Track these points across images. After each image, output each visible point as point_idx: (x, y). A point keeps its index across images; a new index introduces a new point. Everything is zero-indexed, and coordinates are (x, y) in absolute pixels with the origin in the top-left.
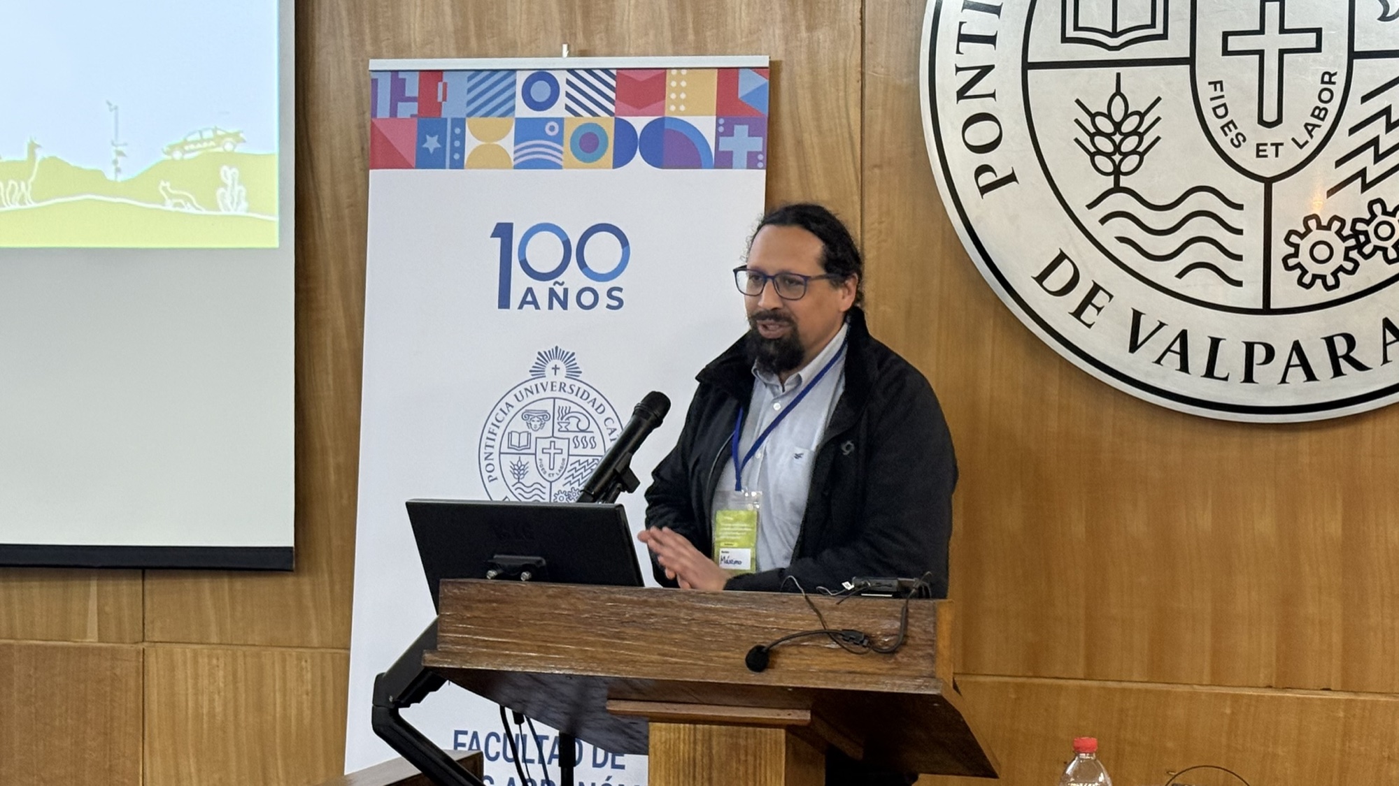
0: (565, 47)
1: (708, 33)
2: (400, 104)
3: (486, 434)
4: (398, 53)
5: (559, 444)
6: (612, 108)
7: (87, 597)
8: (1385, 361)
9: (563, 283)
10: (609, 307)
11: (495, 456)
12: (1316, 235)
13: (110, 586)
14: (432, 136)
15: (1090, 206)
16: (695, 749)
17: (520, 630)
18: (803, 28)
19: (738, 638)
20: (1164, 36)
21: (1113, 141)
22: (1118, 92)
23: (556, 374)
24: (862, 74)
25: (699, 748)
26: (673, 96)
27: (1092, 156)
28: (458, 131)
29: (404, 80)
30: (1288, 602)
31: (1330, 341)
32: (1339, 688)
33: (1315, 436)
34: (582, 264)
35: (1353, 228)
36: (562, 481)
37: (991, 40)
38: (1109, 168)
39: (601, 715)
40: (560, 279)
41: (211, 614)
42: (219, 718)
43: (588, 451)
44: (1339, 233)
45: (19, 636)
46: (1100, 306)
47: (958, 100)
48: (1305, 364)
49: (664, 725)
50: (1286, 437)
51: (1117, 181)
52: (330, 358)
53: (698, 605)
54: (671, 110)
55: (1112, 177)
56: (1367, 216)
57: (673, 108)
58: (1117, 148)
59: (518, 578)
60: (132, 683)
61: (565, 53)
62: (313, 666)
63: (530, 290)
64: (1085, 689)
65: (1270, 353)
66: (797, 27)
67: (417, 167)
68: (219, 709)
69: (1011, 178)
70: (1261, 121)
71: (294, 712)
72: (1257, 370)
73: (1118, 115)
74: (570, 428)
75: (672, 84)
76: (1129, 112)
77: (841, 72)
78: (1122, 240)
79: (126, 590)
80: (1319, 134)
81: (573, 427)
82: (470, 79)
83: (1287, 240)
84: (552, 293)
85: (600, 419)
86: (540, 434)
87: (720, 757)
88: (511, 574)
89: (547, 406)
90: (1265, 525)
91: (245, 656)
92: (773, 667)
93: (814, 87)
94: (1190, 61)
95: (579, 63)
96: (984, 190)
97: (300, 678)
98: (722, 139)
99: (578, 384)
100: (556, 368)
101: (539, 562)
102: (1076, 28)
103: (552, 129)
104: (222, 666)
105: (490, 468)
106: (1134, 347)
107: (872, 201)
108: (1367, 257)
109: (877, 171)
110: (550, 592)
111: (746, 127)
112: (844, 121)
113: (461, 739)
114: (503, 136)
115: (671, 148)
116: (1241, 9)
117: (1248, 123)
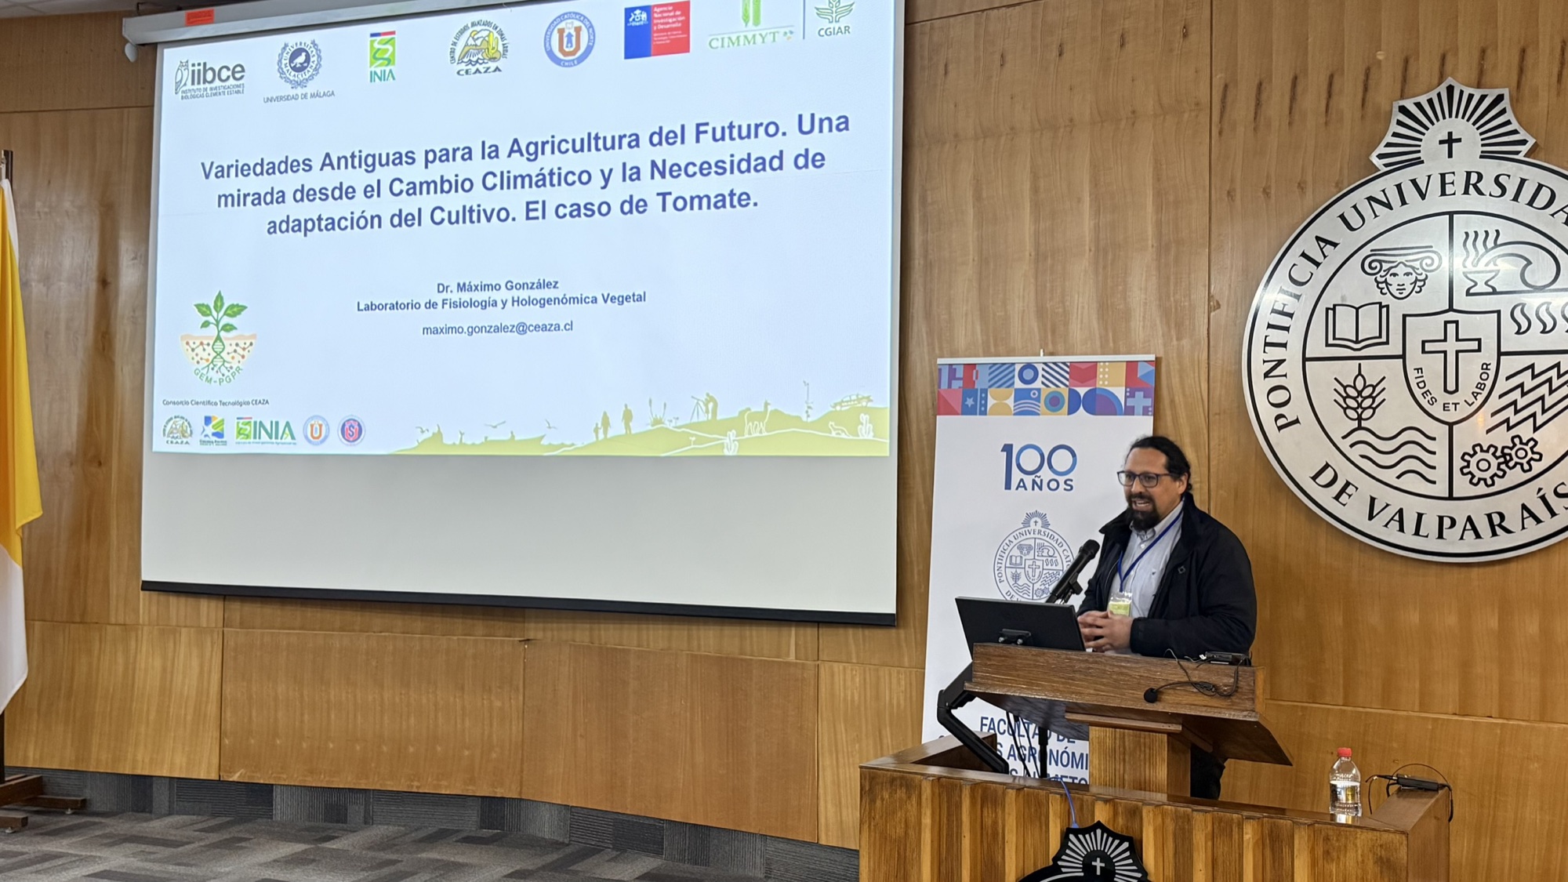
0: (1042, 351)
1: (1121, 343)
2: (953, 382)
3: (998, 557)
4: (952, 355)
5: (1039, 563)
6: (1067, 383)
7: (790, 636)
8: (1523, 528)
9: (1039, 477)
10: (1065, 489)
11: (1003, 568)
12: (1480, 456)
13: (802, 631)
14: (970, 398)
15: (1344, 437)
16: (1115, 742)
17: (1017, 673)
18: (1174, 339)
19: (1139, 683)
20: (1387, 343)
21: (1357, 402)
22: (1360, 374)
23: (1036, 525)
24: (1209, 364)
25: (1118, 742)
26: (1101, 376)
27: (1345, 410)
28: (983, 395)
29: (955, 369)
30: (1466, 666)
31: (1489, 516)
32: (1497, 716)
33: (1481, 570)
34: (1050, 466)
35: (1502, 451)
36: (1040, 583)
37: (1284, 345)
38: (1356, 416)
39: (1062, 720)
40: (1038, 474)
41: (853, 648)
42: (856, 703)
43: (1054, 567)
44: (1494, 454)
45: (756, 655)
46: (1350, 493)
47: (1265, 378)
48: (1474, 529)
49: (1097, 728)
50: (1464, 570)
51: (1360, 424)
52: (915, 514)
53: (1116, 663)
54: (1100, 384)
55: (1357, 422)
56: (1511, 445)
57: (1101, 383)
58: (1360, 405)
59: (1016, 643)
60: (812, 682)
61: (1042, 353)
62: (905, 678)
63: (1022, 480)
64: (1344, 711)
65: (1453, 522)
66: (1172, 339)
67: (963, 414)
68: (856, 698)
69: (1297, 421)
70: (1446, 390)
71: (895, 702)
72: (1445, 532)
73: (1360, 384)
74: (1044, 554)
75: (1100, 370)
76: (1367, 384)
77: (1196, 363)
78: (1363, 457)
79: (810, 633)
80: (1481, 398)
81: (1045, 554)
82: (990, 368)
83: (1463, 458)
84: (1034, 482)
85: (1061, 550)
86: (1027, 557)
87: (1130, 748)
88: (1011, 641)
89: (1031, 542)
90: (1452, 620)
91: (870, 669)
92: (1160, 701)
93: (1181, 371)
94: (1403, 357)
95: (1049, 359)
96: (1280, 428)
97: (899, 683)
98: (1128, 399)
99: (1048, 531)
100: (1036, 522)
101: (1028, 634)
102: (1334, 338)
103: (1034, 394)
104: (858, 675)
105: (1000, 575)
106: (1371, 517)
107: (1214, 434)
108: (1510, 468)
109: (1217, 417)
110: (1033, 653)
111: (1142, 393)
112: (1198, 389)
113: (985, 722)
114: (1008, 398)
115: (1100, 404)
116: (1433, 328)
117: (1437, 390)
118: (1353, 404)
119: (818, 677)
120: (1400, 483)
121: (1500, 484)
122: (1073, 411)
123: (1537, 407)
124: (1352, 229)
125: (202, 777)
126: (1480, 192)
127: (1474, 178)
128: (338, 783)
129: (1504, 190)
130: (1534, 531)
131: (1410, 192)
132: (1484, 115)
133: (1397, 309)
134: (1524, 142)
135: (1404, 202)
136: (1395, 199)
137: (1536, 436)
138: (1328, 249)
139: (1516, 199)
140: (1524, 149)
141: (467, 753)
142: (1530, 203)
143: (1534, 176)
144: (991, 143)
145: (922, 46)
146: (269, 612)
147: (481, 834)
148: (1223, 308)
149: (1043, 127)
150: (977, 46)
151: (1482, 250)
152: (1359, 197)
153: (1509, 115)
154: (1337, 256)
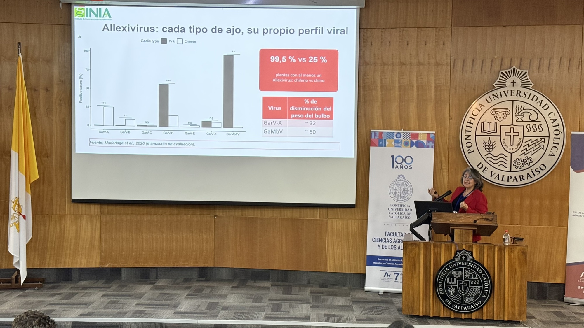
0: (402, 129)
1: (424, 128)
3: (390, 187)
4: (375, 129)
5: (402, 189)
6: (410, 138)
7: (317, 211)
8: (528, 179)
10: (410, 168)
11: (392, 191)
12: (518, 161)
13: (322, 210)
14: (381, 142)
15: (485, 156)
16: (460, 233)
19: (472, 219)
20: (496, 132)
22: (489, 140)
27: (485, 149)
28: (385, 141)
29: (376, 133)
30: (512, 212)
31: (520, 176)
33: (516, 189)
34: (405, 162)
36: (402, 194)
37: (471, 131)
38: (488, 150)
40: (402, 164)
41: (339, 214)
43: (407, 190)
45: (305, 217)
46: (486, 170)
47: (465, 140)
48: (516, 179)
49: (457, 230)
50: (512, 189)
51: (489, 152)
56: (525, 159)
57: (420, 139)
58: (489, 148)
60: (325, 225)
62: (357, 222)
63: (397, 166)
65: (511, 177)
66: (439, 127)
67: (379, 146)
68: (340, 229)
69: (473, 151)
70: (510, 145)
72: (509, 180)
73: (489, 143)
75: (419, 135)
77: (445, 134)
78: (490, 161)
79: (324, 210)
81: (404, 186)
82: (386, 133)
83: (514, 162)
84: (401, 166)
85: (408, 185)
86: (399, 187)
87: (464, 233)
88: (433, 211)
89: (400, 183)
90: (509, 201)
91: (345, 221)
92: (476, 222)
93: (441, 138)
94: (500, 136)
95: (405, 132)
96: (469, 153)
97: (355, 224)
98: (427, 144)
99: (405, 180)
100: (401, 177)
101: (437, 209)
102: (483, 130)
103: (400, 141)
104: (341, 223)
106: (491, 176)
107: (450, 154)
108: (525, 164)
109: (451, 149)
111: (431, 142)
112: (446, 141)
113: (386, 233)
114: (393, 142)
115: (419, 145)
116: (508, 129)
117: (508, 145)
118: (488, 147)
119: (327, 223)
120: (499, 168)
121: (523, 168)
122: (411, 146)
123: (532, 150)
124: (488, 102)
125: (93, 267)
126: (520, 96)
127: (519, 92)
128: (147, 266)
129: (526, 96)
130: (530, 180)
131: (503, 94)
132: (522, 76)
133: (499, 124)
134: (531, 84)
135: (501, 97)
138: (482, 107)
139: (529, 98)
140: (531, 86)
141: (194, 254)
142: (532, 100)
143: (534, 93)
144: (386, 67)
145: (364, 36)
146: (118, 208)
147: (201, 278)
148: (453, 119)
149: (402, 64)
150: (382, 39)
151: (520, 110)
152: (490, 94)
153: (528, 77)
154: (484, 109)
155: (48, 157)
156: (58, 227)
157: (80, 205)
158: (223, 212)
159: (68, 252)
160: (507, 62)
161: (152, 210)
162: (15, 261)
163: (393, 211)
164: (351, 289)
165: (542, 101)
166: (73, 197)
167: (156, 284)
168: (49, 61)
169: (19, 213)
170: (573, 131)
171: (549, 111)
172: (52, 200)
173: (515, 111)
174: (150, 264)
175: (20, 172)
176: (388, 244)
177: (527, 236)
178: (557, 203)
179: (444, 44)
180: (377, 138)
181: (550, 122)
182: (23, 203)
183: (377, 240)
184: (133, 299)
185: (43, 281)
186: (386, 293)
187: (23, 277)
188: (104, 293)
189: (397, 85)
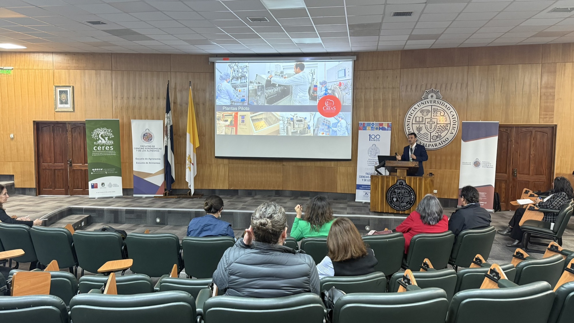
1: (386, 120)
6: (379, 126)
7: (332, 163)
11: (369, 152)
12: (434, 137)
13: (335, 162)
14: (364, 128)
15: (417, 134)
18: (394, 120)
20: (423, 122)
23: (374, 146)
24: (399, 124)
26: (384, 125)
28: (366, 127)
29: (362, 123)
30: (431, 163)
31: (435, 144)
33: (433, 151)
34: (376, 137)
37: (410, 122)
41: (344, 164)
44: (436, 136)
45: (326, 166)
47: (407, 126)
48: (433, 146)
49: (398, 170)
50: (431, 151)
51: (419, 132)
56: (438, 135)
62: (352, 168)
63: (372, 140)
65: (430, 145)
68: (344, 172)
69: (411, 132)
71: (350, 172)
73: (419, 127)
77: (397, 124)
78: (419, 137)
79: (336, 162)
80: (434, 129)
81: (375, 150)
82: (367, 123)
83: (432, 137)
84: (374, 140)
85: (378, 149)
86: (373, 150)
87: (402, 172)
89: (373, 148)
91: (346, 167)
93: (395, 125)
94: (425, 124)
95: (376, 122)
96: (409, 133)
98: (388, 128)
99: (376, 147)
103: (374, 127)
104: (344, 168)
107: (399, 133)
108: (438, 138)
114: (370, 128)
115: (383, 129)
116: (429, 120)
117: (429, 128)
118: (418, 130)
119: (337, 169)
120: (424, 140)
121: (436, 140)
122: (379, 130)
123: (441, 131)
124: (419, 107)
125: (226, 189)
126: (435, 103)
127: (435, 101)
128: (251, 189)
129: (438, 103)
130: (440, 146)
131: (426, 102)
132: (436, 93)
133: (424, 118)
134: (441, 97)
135: (426, 104)
136: (425, 103)
137: (441, 134)
138: (416, 109)
139: (440, 104)
140: (441, 98)
141: (273, 183)
142: (442, 105)
143: (442, 102)
144: (367, 90)
145: (356, 74)
146: (237, 161)
147: (276, 195)
148: (401, 116)
149: (375, 88)
150: (365, 76)
151: (435, 110)
152: (420, 103)
153: (439, 93)
154: (417, 110)
155: (204, 136)
156: (209, 170)
157: (219, 159)
158: (287, 163)
159: (214, 181)
160: (429, 86)
161: (253, 162)
162: (189, 185)
163: (370, 162)
164: (349, 201)
165: (447, 105)
166: (215, 156)
167: (255, 197)
168: (204, 90)
169: (190, 162)
170: (463, 121)
171: (450, 111)
172: (206, 157)
173: (432, 111)
174: (252, 188)
175: (191, 143)
176: (367, 179)
177: (439, 175)
178: (454, 157)
179: (396, 78)
180: (362, 126)
181: (451, 116)
182: (192, 157)
183: (361, 177)
184: (242, 203)
185: (203, 195)
186: (366, 203)
187: (192, 192)
188: (229, 200)
189: (372, 99)
